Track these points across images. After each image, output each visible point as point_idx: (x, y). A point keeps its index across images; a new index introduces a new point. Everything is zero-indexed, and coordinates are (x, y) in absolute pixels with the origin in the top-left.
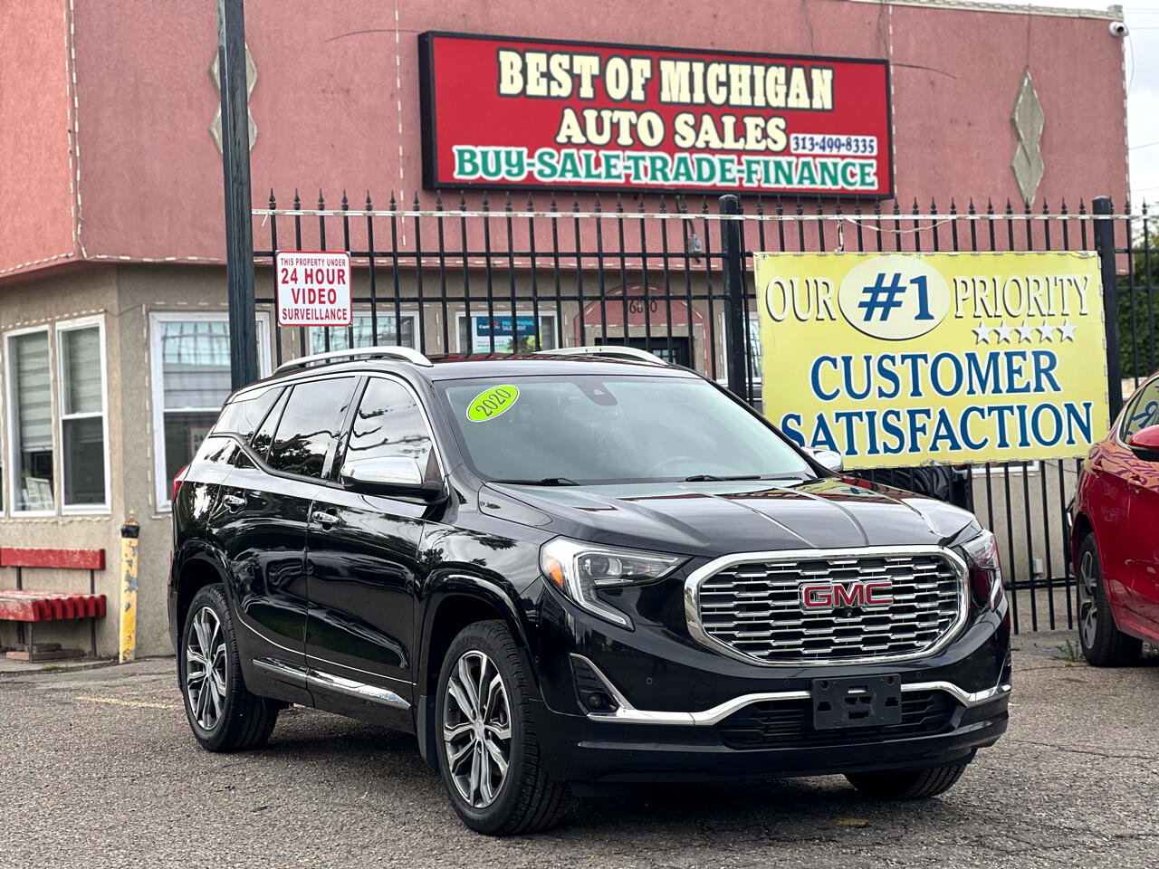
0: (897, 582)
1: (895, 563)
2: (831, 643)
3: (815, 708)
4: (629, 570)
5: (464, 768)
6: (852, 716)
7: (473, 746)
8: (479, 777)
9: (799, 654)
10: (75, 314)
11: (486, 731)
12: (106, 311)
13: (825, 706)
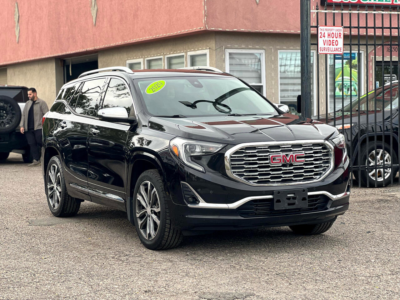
0: (307, 154)
1: (306, 146)
2: (281, 177)
3: (275, 201)
4: (203, 150)
5: (144, 227)
6: (289, 204)
7: (147, 217)
8: (150, 229)
9: (269, 181)
10: (196, 49)
11: (152, 210)
12: (210, 48)
13: (278, 201)
